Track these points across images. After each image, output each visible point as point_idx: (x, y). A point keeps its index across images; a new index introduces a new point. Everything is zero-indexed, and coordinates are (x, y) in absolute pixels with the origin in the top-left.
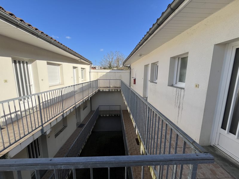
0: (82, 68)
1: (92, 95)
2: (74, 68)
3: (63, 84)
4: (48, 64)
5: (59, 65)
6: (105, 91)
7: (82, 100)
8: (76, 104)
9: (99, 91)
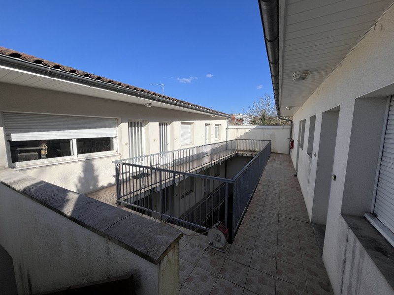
0: (216, 125)
1: (224, 160)
2: (207, 125)
3: (193, 144)
4: (182, 123)
5: (191, 123)
6: (245, 155)
7: (210, 163)
8: (203, 166)
9: (237, 154)
